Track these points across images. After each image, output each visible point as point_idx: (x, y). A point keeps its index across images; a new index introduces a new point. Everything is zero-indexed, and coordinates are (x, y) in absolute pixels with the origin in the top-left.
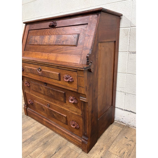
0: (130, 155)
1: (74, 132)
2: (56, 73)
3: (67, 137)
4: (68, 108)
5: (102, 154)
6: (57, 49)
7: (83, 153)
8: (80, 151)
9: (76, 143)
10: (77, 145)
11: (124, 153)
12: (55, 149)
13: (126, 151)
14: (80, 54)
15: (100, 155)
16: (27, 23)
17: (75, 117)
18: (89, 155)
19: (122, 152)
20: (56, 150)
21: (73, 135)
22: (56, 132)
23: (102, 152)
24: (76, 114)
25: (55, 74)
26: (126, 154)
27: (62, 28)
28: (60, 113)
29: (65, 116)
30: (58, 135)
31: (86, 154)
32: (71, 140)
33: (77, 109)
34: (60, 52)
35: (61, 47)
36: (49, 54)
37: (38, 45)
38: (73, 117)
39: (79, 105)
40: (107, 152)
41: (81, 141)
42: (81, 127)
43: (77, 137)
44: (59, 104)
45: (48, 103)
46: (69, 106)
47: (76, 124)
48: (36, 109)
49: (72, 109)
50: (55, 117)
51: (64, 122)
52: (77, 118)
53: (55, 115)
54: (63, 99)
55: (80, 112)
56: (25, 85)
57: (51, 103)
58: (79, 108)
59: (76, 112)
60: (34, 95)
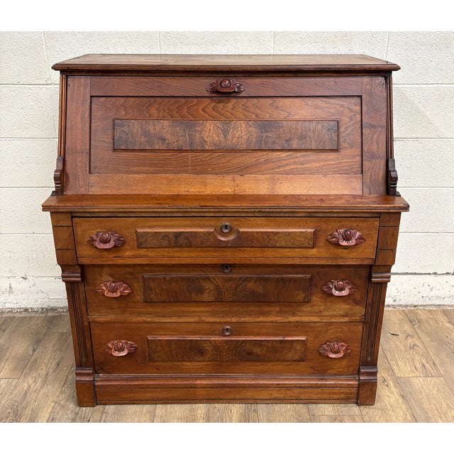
0: (434, 364)
1: (328, 372)
2: (303, 230)
3: (303, 397)
4: (319, 313)
5: (398, 390)
6: (266, 162)
7: (365, 410)
8: (355, 410)
9: (335, 396)
10: (338, 401)
11: (424, 366)
13: (424, 361)
14: (354, 170)
15: (396, 393)
16: (68, 71)
17: (339, 330)
18: (379, 405)
19: (419, 366)
21: (327, 380)
22: (256, 401)
23: (392, 385)
24: (346, 319)
25: (302, 232)
26: (427, 365)
27: (270, 101)
28: (281, 339)
29: (304, 339)
30: (263, 406)
31: (371, 407)
32: (319, 396)
33: (349, 307)
34: (281, 169)
35: (284, 155)
36: (238, 177)
37: (167, 151)
38: (332, 331)
39: (358, 296)
40: (398, 381)
41: (356, 383)
42: (356, 347)
43: (341, 380)
44: (280, 313)
45: (227, 323)
46: (322, 308)
47: (342, 346)
48: (151, 364)
49: (330, 313)
50: (258, 355)
51: (297, 357)
52: (345, 329)
53: (257, 350)
54: (304, 295)
55: (360, 311)
56: (108, 296)
57: (242, 320)
58: (356, 303)
59: (344, 316)
60: (150, 320)
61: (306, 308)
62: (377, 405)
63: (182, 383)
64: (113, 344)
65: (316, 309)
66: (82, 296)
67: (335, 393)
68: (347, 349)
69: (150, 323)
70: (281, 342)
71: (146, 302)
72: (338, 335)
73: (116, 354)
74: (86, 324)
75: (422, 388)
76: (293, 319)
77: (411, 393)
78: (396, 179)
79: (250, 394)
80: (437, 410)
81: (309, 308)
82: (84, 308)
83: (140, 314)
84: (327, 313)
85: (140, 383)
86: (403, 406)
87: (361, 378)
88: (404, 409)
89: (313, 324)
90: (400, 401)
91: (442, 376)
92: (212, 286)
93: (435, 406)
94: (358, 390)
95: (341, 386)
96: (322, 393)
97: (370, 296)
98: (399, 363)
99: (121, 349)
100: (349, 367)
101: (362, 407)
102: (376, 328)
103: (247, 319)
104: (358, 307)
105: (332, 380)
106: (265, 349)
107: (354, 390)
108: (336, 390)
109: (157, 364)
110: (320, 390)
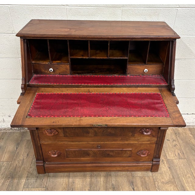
0: (183, 153)
4: (137, 140)
5: (168, 165)
7: (154, 174)
8: (150, 173)
10: (144, 171)
11: (179, 154)
12: (129, 186)
13: (179, 152)
15: (167, 166)
16: (24, 37)
17: (146, 146)
19: (177, 154)
20: (132, 187)
21: (139, 164)
23: (165, 163)
26: (180, 154)
29: (131, 149)
30: (114, 173)
31: (156, 172)
33: (150, 138)
38: (143, 146)
39: (154, 134)
40: (168, 161)
41: (151, 164)
42: (152, 152)
43: (145, 164)
44: (122, 140)
45: (99, 144)
46: (139, 138)
47: (147, 152)
48: (67, 158)
49: (142, 140)
50: (111, 155)
51: (128, 156)
52: (148, 146)
53: (111, 154)
54: (132, 134)
55: (155, 139)
56: (48, 135)
57: (105, 143)
58: (153, 136)
59: (148, 141)
60: (66, 143)
61: (132, 138)
62: (159, 171)
63: (80, 165)
64: (51, 152)
65: (136, 138)
66: (37, 135)
67: (143, 168)
68: (148, 153)
69: (67, 144)
70: (121, 150)
71: (65, 136)
72: (145, 148)
73: (53, 156)
74: (39, 145)
75: (177, 164)
76: (126, 142)
77: (173, 166)
78: (174, 89)
79: (108, 169)
80: (183, 174)
81: (134, 139)
82: (38, 139)
83: (62, 141)
84: (141, 140)
85: (63, 165)
86: (169, 172)
87: (153, 163)
88: (170, 173)
89: (135, 144)
90: (168, 170)
91: (186, 159)
92: (93, 131)
93: (182, 172)
94: (152, 167)
95: (145, 166)
96: (137, 168)
97: (159, 134)
98: (169, 153)
99: (55, 154)
100: (149, 159)
101: (153, 173)
102: (161, 145)
103: (107, 142)
104: (154, 138)
105: (141, 163)
106: (115, 153)
107: (150, 167)
108: (143, 167)
109: (70, 158)
110: (137, 167)
